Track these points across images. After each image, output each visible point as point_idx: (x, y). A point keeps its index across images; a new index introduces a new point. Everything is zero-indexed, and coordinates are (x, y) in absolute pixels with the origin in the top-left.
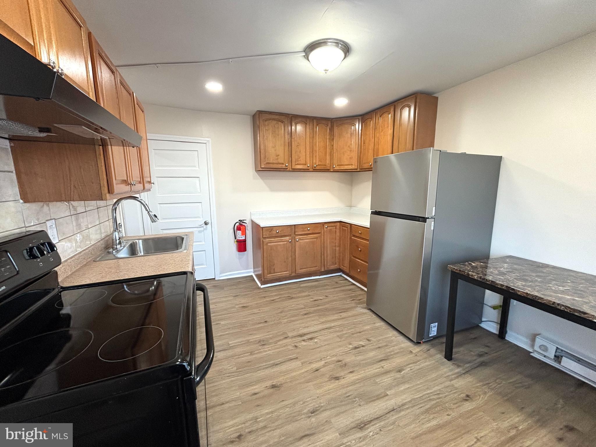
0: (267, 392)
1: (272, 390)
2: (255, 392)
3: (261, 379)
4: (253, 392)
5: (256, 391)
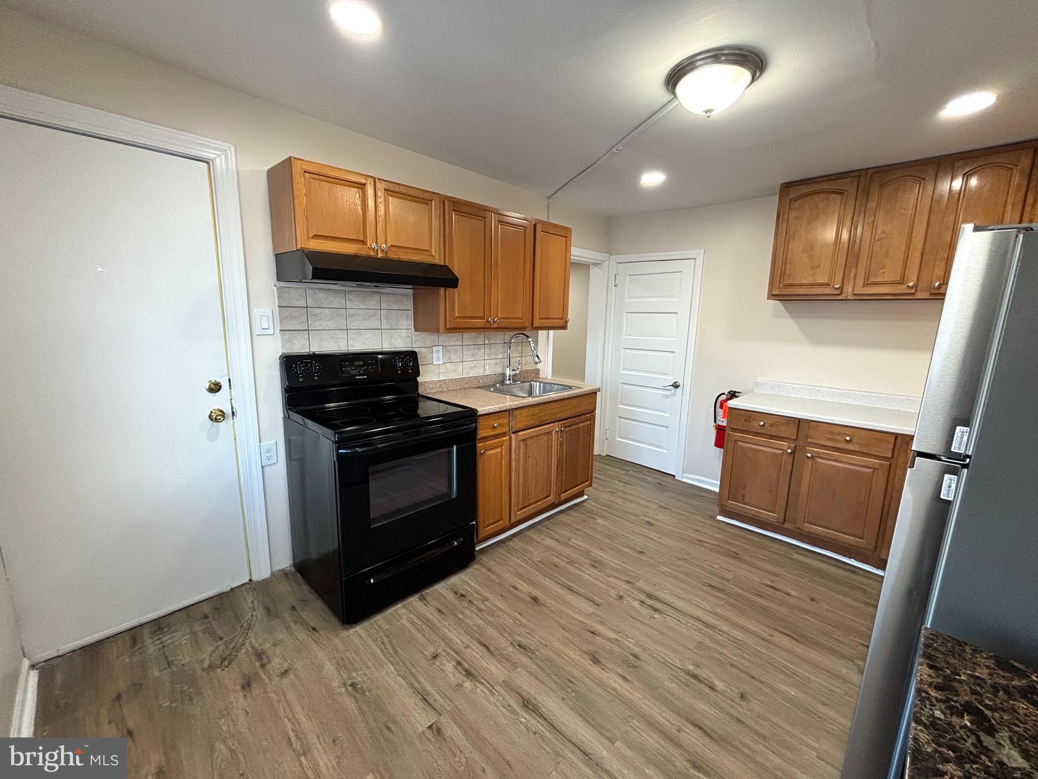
0: (522, 596)
1: (529, 599)
2: (517, 587)
3: (537, 585)
4: (516, 585)
5: (519, 587)
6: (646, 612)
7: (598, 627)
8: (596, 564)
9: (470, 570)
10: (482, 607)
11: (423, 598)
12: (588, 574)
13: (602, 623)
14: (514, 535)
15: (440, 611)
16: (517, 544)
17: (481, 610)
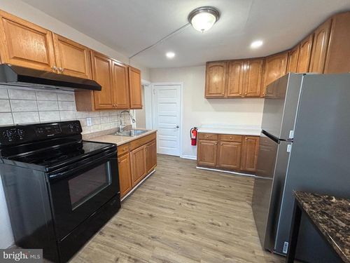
0: (145, 216)
1: (148, 216)
5: (143, 213)
6: (190, 207)
7: (178, 218)
8: (168, 194)
9: (119, 213)
10: (131, 227)
11: (101, 233)
12: (166, 199)
13: (178, 216)
14: (133, 192)
15: (112, 236)
16: (135, 195)
17: (131, 229)
